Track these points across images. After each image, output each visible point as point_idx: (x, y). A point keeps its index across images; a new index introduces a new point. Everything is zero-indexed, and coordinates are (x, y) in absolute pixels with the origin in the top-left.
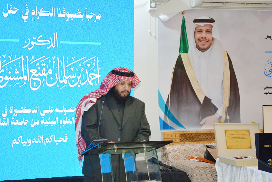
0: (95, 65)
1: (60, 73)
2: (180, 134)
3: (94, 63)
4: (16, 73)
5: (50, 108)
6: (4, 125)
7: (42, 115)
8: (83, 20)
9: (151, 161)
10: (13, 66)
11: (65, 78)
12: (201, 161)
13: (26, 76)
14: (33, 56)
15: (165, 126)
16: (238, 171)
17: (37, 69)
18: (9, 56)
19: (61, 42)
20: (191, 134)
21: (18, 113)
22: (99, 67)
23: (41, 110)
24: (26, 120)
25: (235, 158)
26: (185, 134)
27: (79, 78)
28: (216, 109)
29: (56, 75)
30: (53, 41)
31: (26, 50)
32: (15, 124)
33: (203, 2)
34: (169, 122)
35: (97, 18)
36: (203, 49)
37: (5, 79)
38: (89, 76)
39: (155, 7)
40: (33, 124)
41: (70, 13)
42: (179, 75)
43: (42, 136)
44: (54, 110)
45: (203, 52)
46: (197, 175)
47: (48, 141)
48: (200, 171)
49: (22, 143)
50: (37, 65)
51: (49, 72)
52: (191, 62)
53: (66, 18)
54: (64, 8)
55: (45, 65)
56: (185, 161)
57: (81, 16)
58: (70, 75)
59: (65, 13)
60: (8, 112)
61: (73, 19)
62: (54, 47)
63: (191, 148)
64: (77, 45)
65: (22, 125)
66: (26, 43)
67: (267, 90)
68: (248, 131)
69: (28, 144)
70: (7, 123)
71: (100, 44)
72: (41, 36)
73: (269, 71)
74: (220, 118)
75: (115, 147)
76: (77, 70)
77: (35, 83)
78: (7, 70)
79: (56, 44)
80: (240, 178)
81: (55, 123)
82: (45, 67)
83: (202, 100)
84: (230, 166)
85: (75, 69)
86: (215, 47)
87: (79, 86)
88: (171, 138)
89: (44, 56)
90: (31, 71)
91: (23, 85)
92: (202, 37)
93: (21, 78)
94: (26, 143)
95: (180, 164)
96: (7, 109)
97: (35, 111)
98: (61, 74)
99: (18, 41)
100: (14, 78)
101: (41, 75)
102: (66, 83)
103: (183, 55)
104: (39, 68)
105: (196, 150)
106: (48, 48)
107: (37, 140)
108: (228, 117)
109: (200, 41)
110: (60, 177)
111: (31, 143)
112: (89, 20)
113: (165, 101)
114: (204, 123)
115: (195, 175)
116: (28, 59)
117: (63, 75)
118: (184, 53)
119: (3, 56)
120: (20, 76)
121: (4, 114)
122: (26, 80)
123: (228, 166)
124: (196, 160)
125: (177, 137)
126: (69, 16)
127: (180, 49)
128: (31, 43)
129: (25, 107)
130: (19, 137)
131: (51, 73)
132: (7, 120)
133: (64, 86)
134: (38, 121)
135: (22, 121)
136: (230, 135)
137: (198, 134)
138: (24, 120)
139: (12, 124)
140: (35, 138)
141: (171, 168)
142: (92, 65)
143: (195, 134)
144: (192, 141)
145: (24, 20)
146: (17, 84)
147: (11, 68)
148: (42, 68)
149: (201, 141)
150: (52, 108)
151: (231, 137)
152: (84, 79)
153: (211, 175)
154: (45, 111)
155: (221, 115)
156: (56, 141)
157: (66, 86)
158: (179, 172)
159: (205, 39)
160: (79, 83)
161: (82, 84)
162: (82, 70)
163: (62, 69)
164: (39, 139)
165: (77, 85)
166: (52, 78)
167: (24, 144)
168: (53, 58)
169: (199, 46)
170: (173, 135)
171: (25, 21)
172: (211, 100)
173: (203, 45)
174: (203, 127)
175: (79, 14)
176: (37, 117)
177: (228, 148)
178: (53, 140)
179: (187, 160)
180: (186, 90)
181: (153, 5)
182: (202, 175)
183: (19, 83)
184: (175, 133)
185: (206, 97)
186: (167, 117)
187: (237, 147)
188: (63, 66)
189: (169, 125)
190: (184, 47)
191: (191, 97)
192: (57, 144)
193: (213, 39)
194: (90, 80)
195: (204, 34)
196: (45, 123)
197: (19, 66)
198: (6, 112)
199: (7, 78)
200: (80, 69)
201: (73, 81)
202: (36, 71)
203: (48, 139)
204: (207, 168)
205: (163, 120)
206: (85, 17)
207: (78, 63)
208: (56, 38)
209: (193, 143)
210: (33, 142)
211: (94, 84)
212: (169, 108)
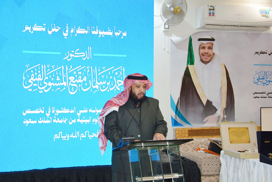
0: (121, 74)
1: (93, 79)
2: (189, 130)
3: (121, 72)
4: (57, 79)
5: (85, 109)
6: (48, 123)
7: (79, 114)
8: (112, 36)
9: (165, 152)
10: (55, 74)
11: (97, 84)
12: (206, 153)
13: (65, 83)
14: (71, 66)
15: (175, 123)
16: (241, 162)
17: (75, 77)
18: (52, 66)
19: (94, 55)
20: (198, 130)
21: (59, 113)
22: (125, 75)
23: (78, 110)
24: (65, 119)
25: (238, 151)
26: (192, 130)
27: (108, 84)
28: (216, 110)
29: (90, 81)
30: (88, 54)
31: (66, 61)
32: (57, 122)
33: (206, 25)
34: (179, 120)
35: (123, 35)
36: (206, 62)
37: (49, 85)
38: (116, 82)
39: (168, 28)
40: (71, 121)
41: (102, 31)
42: (187, 82)
43: (79, 132)
44: (88, 111)
45: (206, 64)
46: (204, 165)
47: (83, 136)
48: (207, 161)
49: (62, 137)
50: (74, 73)
51: (84, 79)
52: (196, 73)
53: (98, 34)
54: (97, 27)
55: (80, 73)
56: (194, 152)
57: (110, 34)
58: (101, 82)
59: (98, 30)
60: (51, 112)
61: (104, 36)
62: (88, 58)
63: (197, 142)
64: (107, 57)
65: (62, 123)
66: (66, 55)
67: (256, 95)
68: (247, 128)
69: (67, 138)
70: (50, 121)
71: (126, 56)
72: (78, 49)
73: (257, 80)
74: (219, 117)
75: (143, 145)
76: (107, 78)
77: (73, 88)
78: (50, 77)
79: (90, 56)
80: (243, 169)
81: (88, 121)
82: (81, 75)
83: (204, 103)
84: (233, 158)
85: (105, 77)
86: (215, 60)
87: (108, 91)
88: (181, 133)
89: (80, 66)
90: (69, 78)
91: (63, 90)
92: (205, 53)
93: (62, 84)
94: (65, 137)
95: (190, 155)
96: (50, 110)
97: (72, 112)
98: (94, 81)
99: (60, 53)
100: (56, 84)
101: (78, 82)
102: (98, 88)
103: (190, 67)
104: (76, 76)
105: (201, 143)
106: (84, 59)
107: (74, 135)
108: (225, 116)
109: (203, 56)
110: (93, 165)
111: (70, 137)
112: (117, 36)
113: (176, 103)
114: (207, 121)
115: (203, 164)
116: (67, 69)
117: (95, 82)
118: (191, 65)
119: (47, 66)
120: (61, 83)
121: (48, 113)
122: (65, 85)
123: (231, 158)
124: (203, 152)
125: (186, 133)
126: (101, 33)
127: (188, 62)
128: (69, 55)
129: (65, 108)
130: (60, 133)
131: (85, 80)
132: (50, 118)
133: (96, 91)
134: (75, 119)
135: (62, 119)
136: (232, 132)
137: (203, 130)
138: (64, 119)
139: (54, 122)
140: (72, 133)
141: (183, 158)
142: (119, 74)
143: (201, 130)
144: (198, 135)
145: (64, 36)
146: (58, 89)
147: (54, 76)
148: (78, 75)
149: (205, 136)
150: (86, 108)
151: (233, 134)
152: (112, 85)
153: (216, 165)
154: (81, 111)
155: (219, 114)
156: (89, 136)
157: (98, 91)
158: (190, 161)
159: (208, 54)
160: (109, 89)
161: (111, 89)
162: (111, 78)
163: (94, 77)
164: (76, 134)
165: (107, 90)
166: (86, 84)
167: (64, 138)
168: (87, 67)
169: (202, 60)
170: (183, 131)
171: (65, 38)
172: (212, 102)
173: (206, 59)
174: (205, 124)
175: (109, 32)
176: (74, 116)
177: (231, 142)
178: (87, 136)
179: (195, 151)
180: (193, 94)
181: (167, 26)
182: (209, 165)
183: (60, 88)
184: (184, 129)
185: (208, 100)
186: (177, 116)
187: (238, 142)
188: (95, 74)
189: (179, 122)
190: (191, 60)
191: (197, 101)
192: (90, 138)
193: (214, 54)
194: (117, 86)
195: (206, 50)
196: (81, 121)
197: (60, 74)
198: (49, 112)
199: (50, 84)
200: (109, 76)
201: (104, 87)
202: (74, 78)
203: (83, 134)
204: (213, 158)
205: (174, 118)
206: (114, 34)
207: (108, 72)
208: (90, 51)
209: (198, 137)
210: (71, 137)
211: (120, 89)
212: (179, 109)
